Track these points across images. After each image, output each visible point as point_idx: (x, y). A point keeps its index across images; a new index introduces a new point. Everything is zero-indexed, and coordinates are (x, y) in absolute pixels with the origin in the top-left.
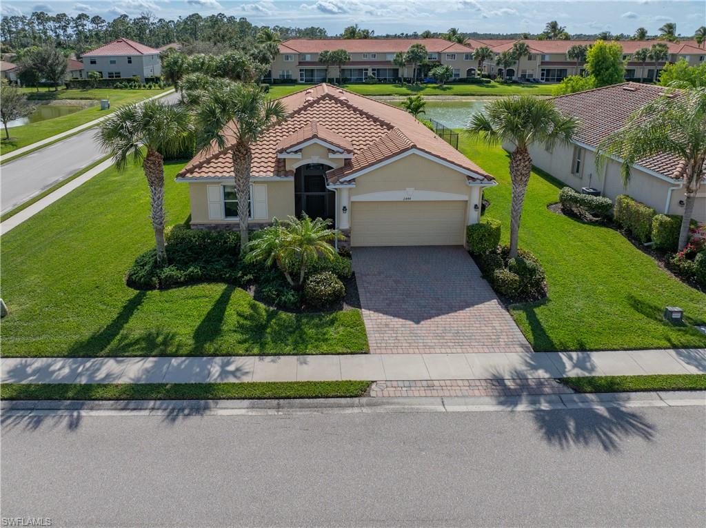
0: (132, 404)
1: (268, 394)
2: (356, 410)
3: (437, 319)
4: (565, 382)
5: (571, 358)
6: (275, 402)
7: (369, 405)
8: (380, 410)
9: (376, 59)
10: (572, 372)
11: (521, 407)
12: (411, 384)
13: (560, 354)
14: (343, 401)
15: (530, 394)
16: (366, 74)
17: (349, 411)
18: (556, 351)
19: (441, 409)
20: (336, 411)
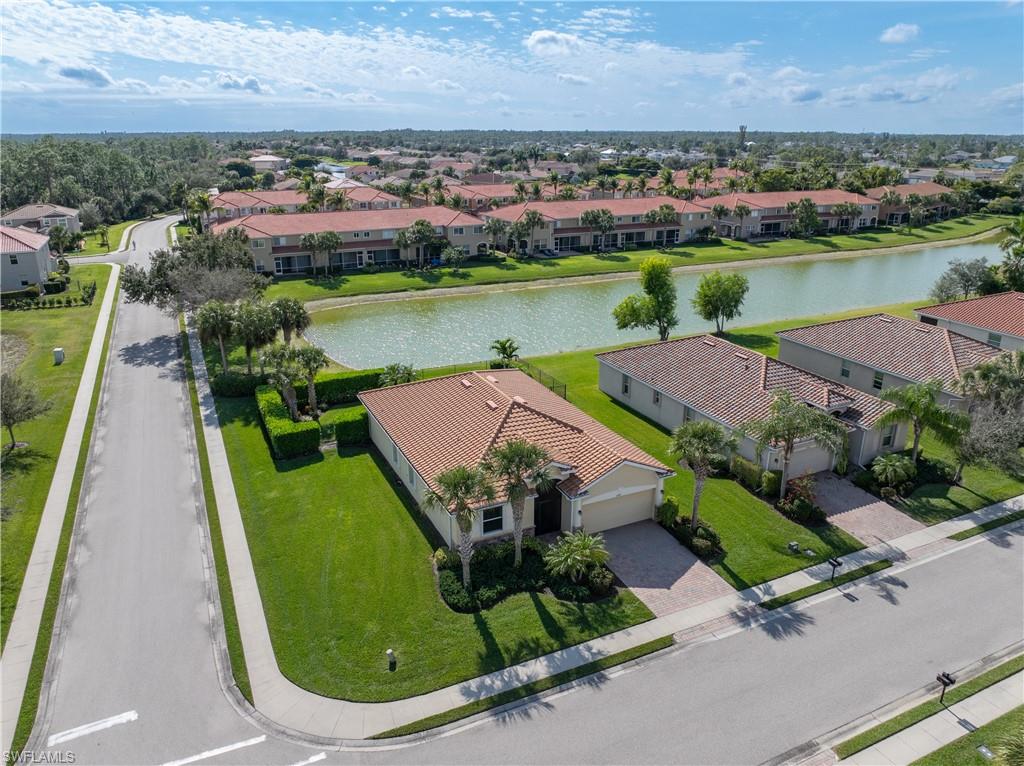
0: (564, 686)
1: (628, 658)
2: (677, 653)
3: (676, 584)
4: (763, 605)
5: (760, 589)
6: (633, 661)
7: (681, 648)
8: (688, 648)
9: (370, 238)
10: (766, 599)
11: (753, 625)
12: (692, 629)
13: (754, 588)
14: (666, 650)
15: (753, 617)
16: (361, 258)
17: (674, 654)
18: (750, 587)
19: (715, 639)
20: (668, 656)
